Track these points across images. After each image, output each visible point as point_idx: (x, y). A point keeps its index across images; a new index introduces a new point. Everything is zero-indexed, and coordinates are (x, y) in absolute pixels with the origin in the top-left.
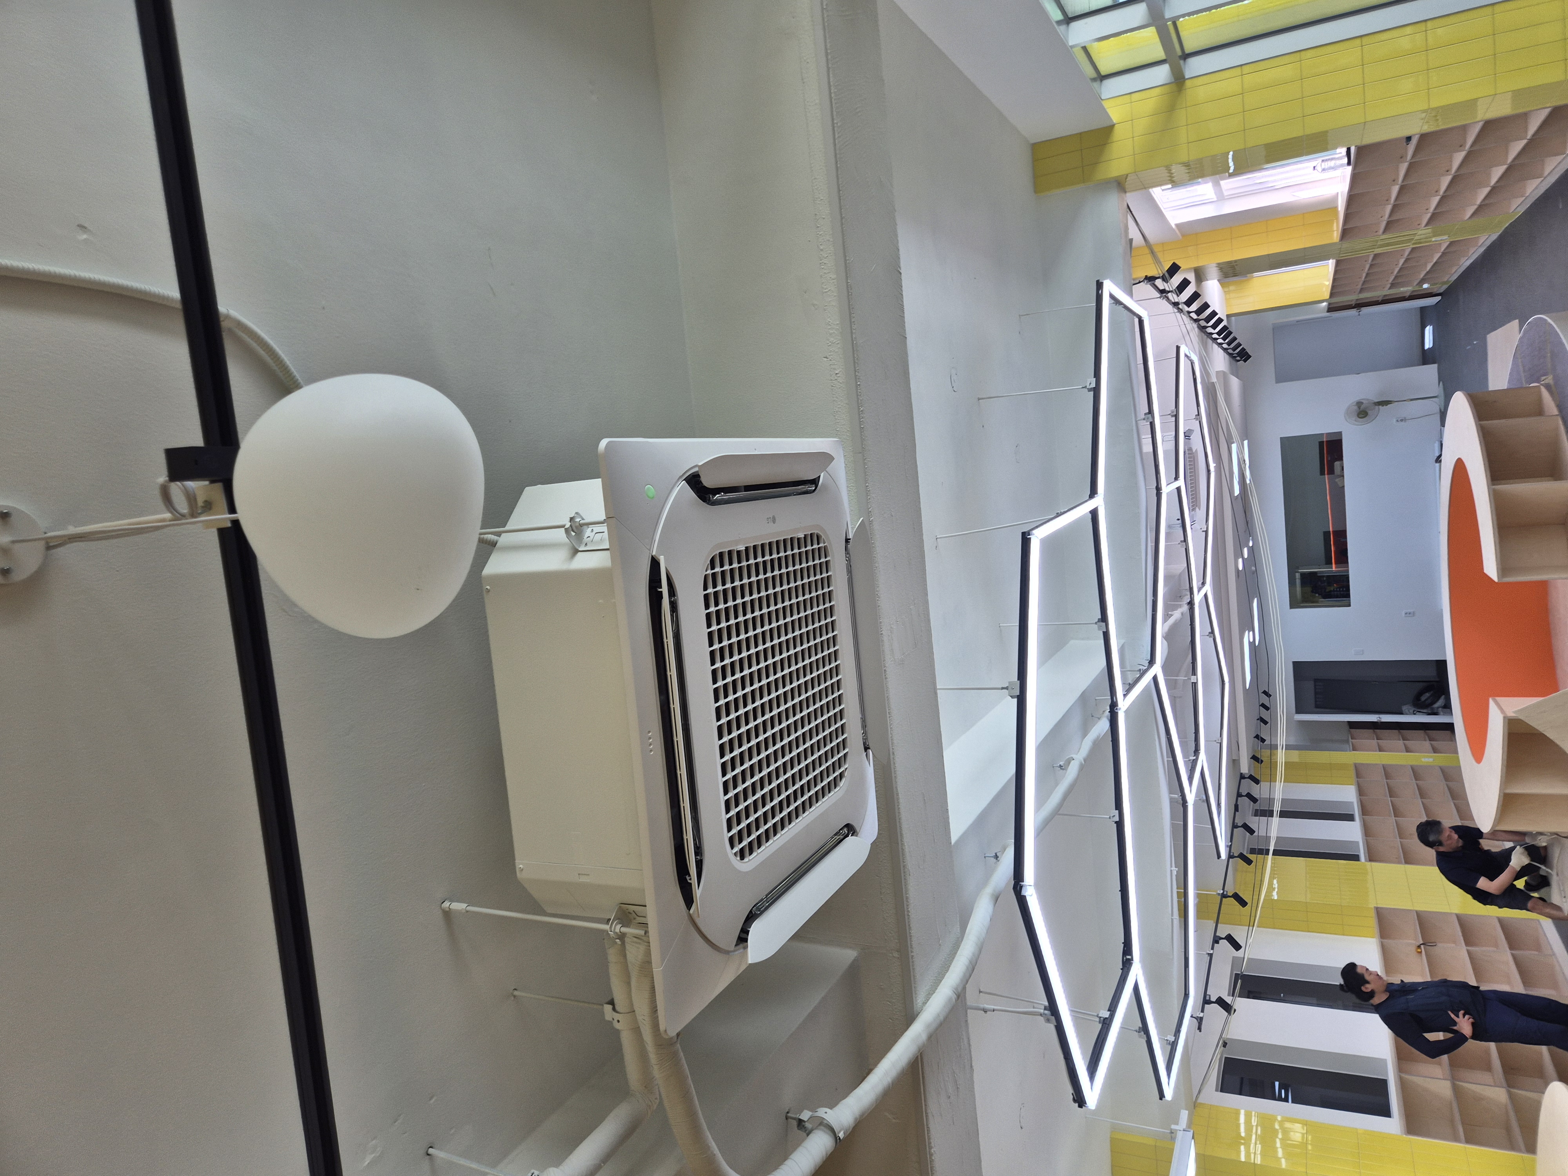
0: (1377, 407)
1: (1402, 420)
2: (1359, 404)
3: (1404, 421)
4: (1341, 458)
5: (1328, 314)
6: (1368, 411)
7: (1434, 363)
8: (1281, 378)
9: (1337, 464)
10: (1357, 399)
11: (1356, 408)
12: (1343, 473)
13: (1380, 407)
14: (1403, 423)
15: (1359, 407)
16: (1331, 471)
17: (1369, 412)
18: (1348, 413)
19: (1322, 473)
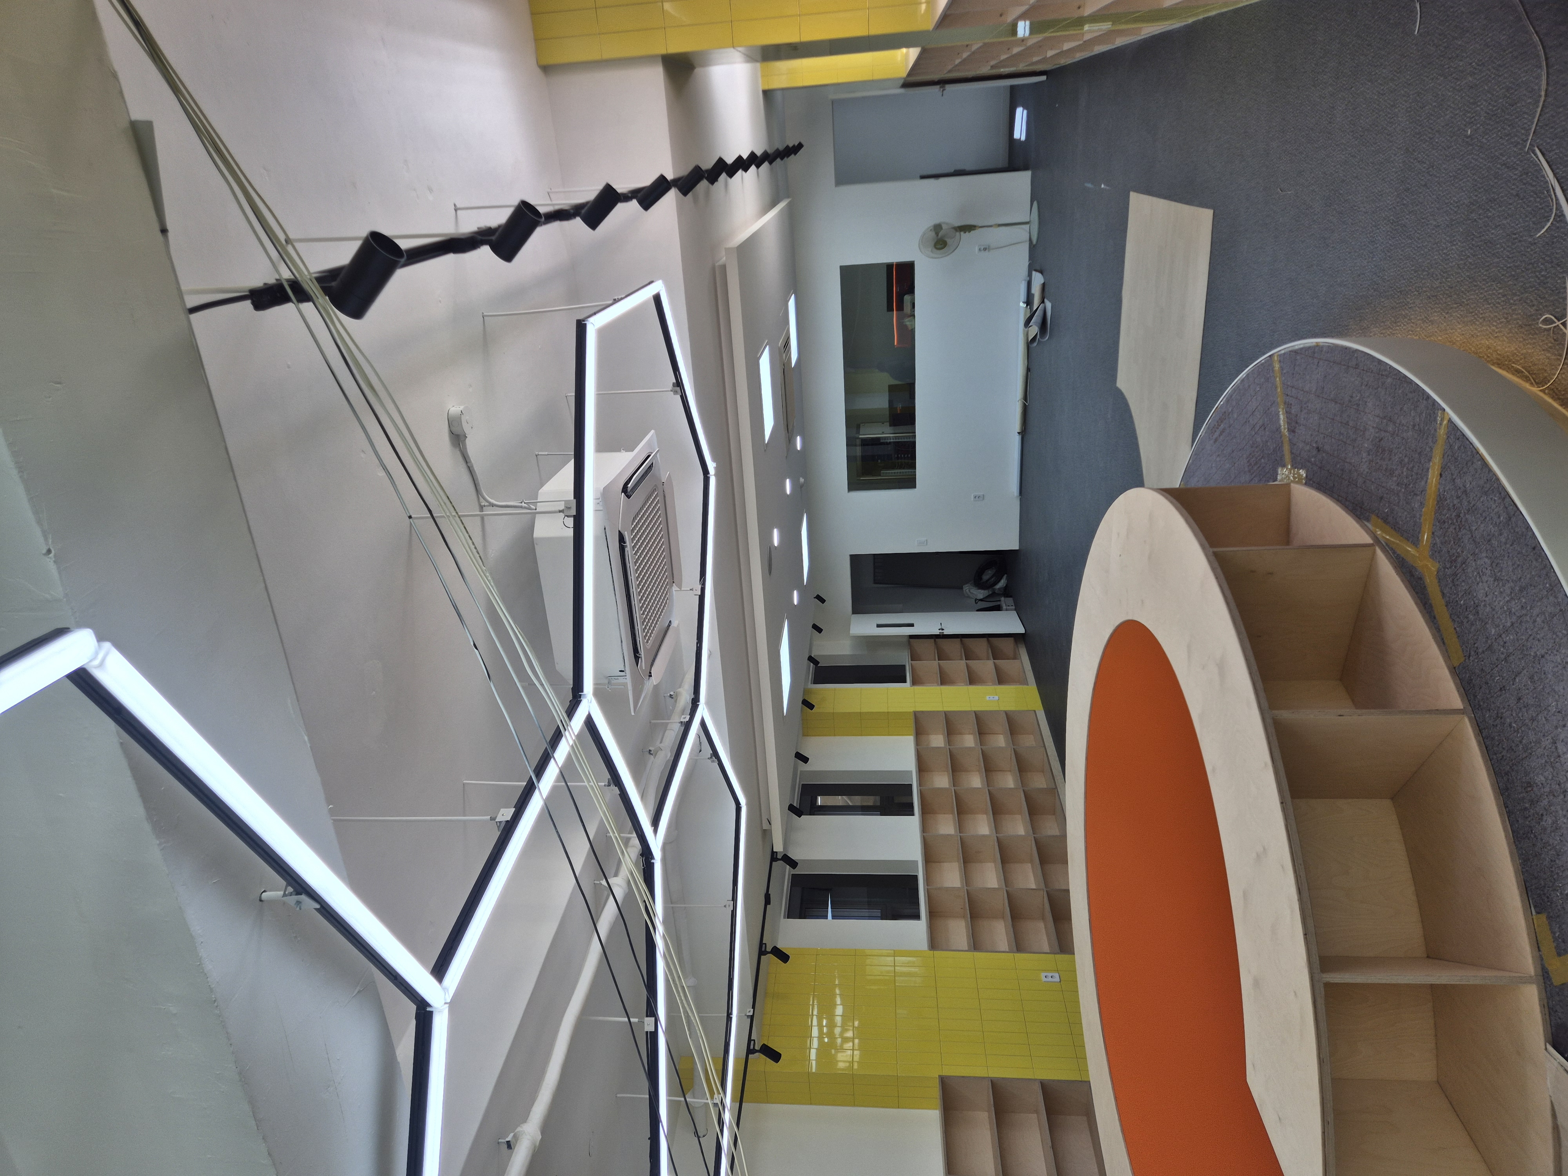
0: (958, 234)
1: (985, 249)
2: (937, 228)
3: (987, 251)
4: (911, 290)
5: (902, 91)
6: (946, 239)
7: (1025, 168)
8: (844, 177)
9: (907, 298)
10: (937, 222)
11: (933, 234)
12: (914, 311)
13: (962, 233)
14: (986, 253)
15: (937, 234)
16: (900, 308)
17: (949, 241)
18: (923, 242)
19: (890, 309)
